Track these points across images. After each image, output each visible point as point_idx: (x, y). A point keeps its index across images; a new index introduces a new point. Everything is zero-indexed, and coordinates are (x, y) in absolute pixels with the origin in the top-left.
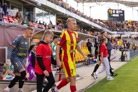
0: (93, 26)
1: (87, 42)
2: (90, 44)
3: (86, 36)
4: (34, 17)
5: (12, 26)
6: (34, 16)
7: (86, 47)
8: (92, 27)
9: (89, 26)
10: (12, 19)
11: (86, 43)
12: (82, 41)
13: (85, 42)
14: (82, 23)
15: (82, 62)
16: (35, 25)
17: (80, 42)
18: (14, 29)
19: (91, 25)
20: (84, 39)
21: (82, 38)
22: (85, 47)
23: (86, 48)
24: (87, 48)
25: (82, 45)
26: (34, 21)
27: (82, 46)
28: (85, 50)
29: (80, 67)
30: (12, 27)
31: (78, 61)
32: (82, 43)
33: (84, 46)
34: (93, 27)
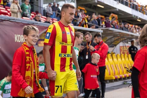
0: (140, 19)
1: (130, 45)
2: (135, 50)
3: (128, 35)
4: (39, 6)
5: (5, 20)
6: (39, 3)
7: (127, 53)
8: (138, 20)
9: (132, 17)
10: (4, 9)
11: (128, 48)
12: (121, 44)
13: (126, 46)
14: (120, 13)
15: (120, 79)
16: (42, 19)
17: (118, 46)
18: (8, 26)
19: (137, 17)
20: (125, 41)
21: (122, 39)
22: (126, 55)
23: (128, 57)
24: (130, 55)
25: (121, 50)
26: (39, 12)
27: (122, 53)
28: (127, 59)
29: (119, 88)
30: (4, 22)
31: (114, 78)
32: (120, 47)
33: (124, 53)
34: (140, 21)
